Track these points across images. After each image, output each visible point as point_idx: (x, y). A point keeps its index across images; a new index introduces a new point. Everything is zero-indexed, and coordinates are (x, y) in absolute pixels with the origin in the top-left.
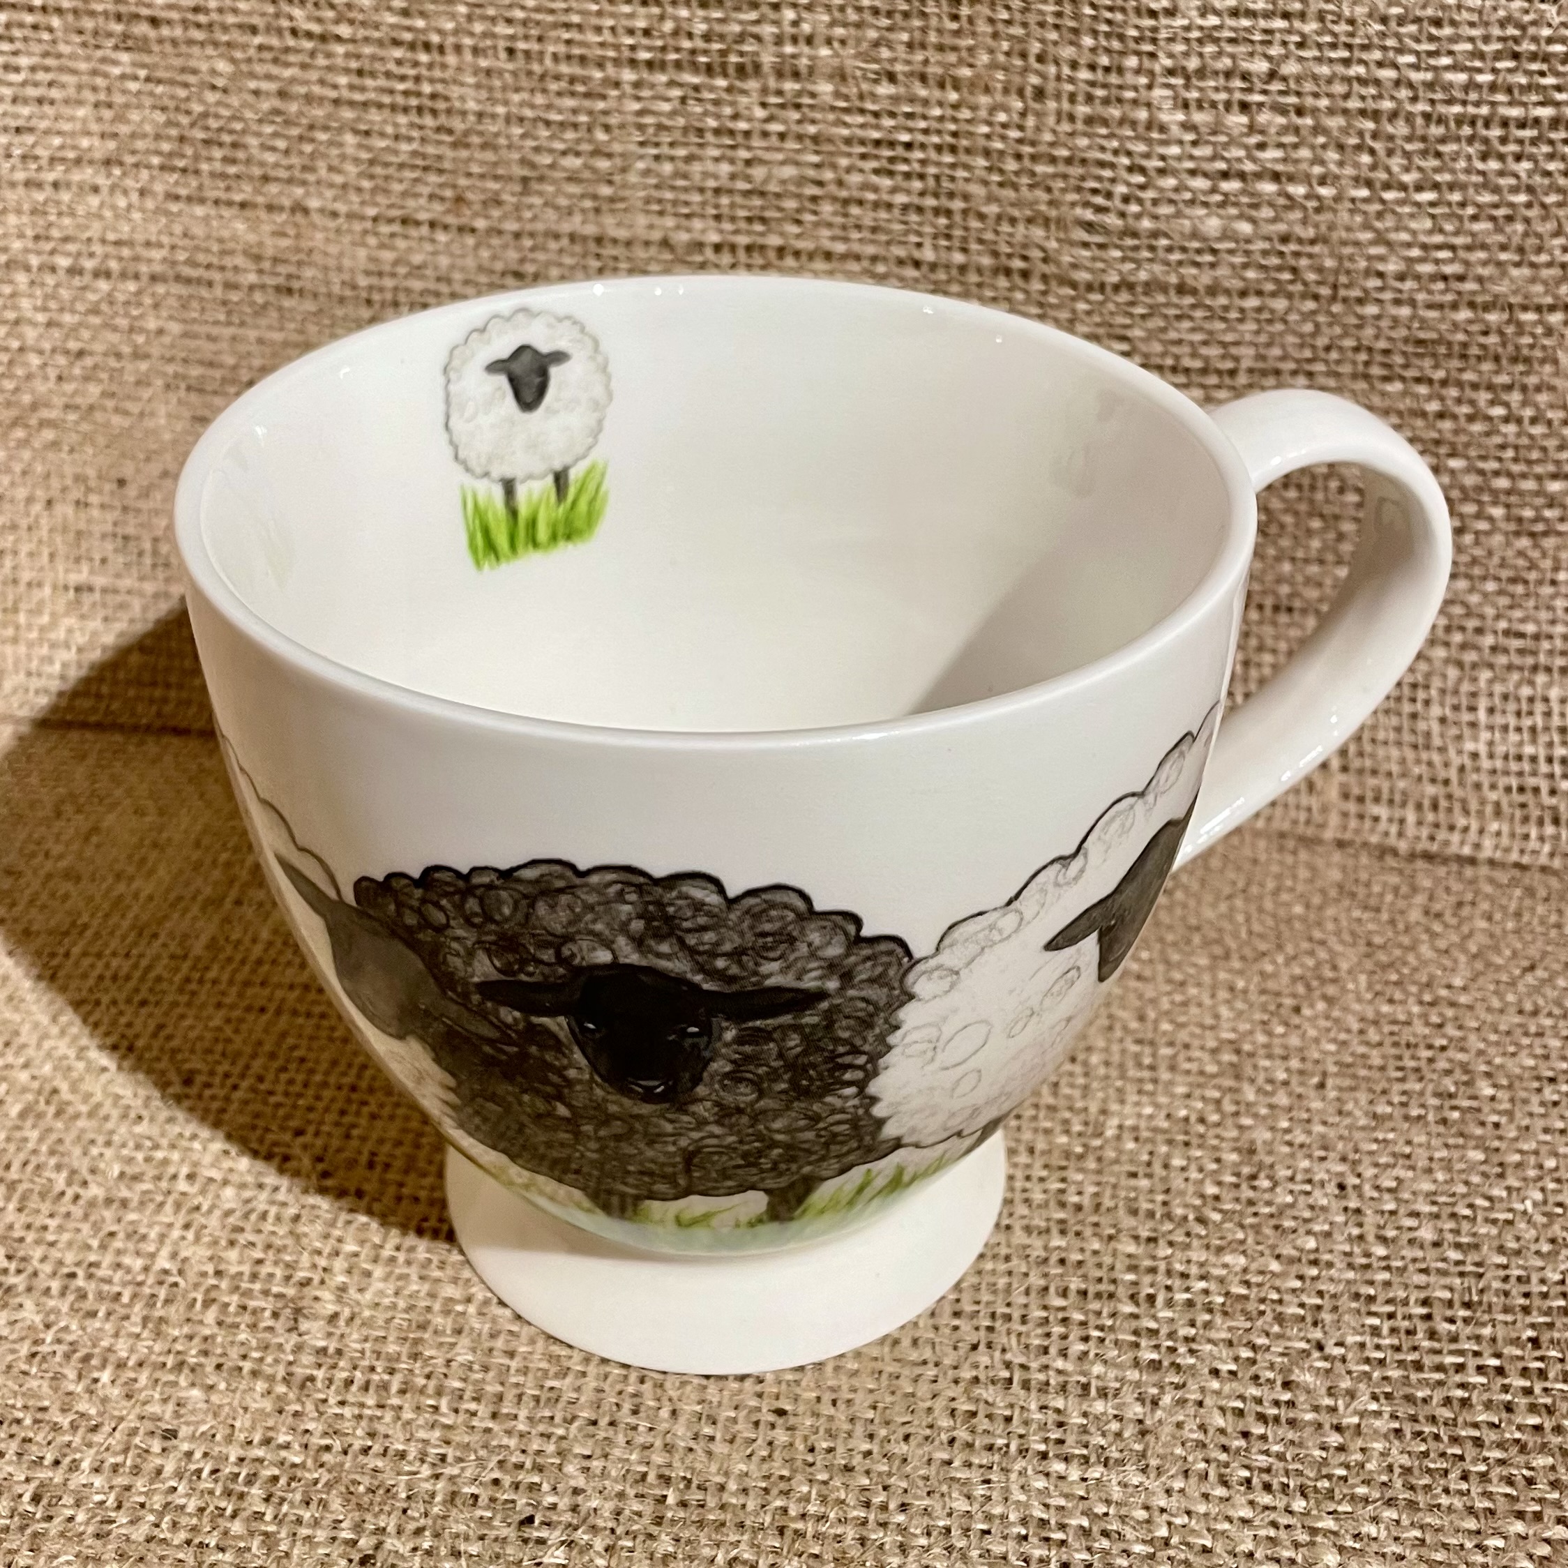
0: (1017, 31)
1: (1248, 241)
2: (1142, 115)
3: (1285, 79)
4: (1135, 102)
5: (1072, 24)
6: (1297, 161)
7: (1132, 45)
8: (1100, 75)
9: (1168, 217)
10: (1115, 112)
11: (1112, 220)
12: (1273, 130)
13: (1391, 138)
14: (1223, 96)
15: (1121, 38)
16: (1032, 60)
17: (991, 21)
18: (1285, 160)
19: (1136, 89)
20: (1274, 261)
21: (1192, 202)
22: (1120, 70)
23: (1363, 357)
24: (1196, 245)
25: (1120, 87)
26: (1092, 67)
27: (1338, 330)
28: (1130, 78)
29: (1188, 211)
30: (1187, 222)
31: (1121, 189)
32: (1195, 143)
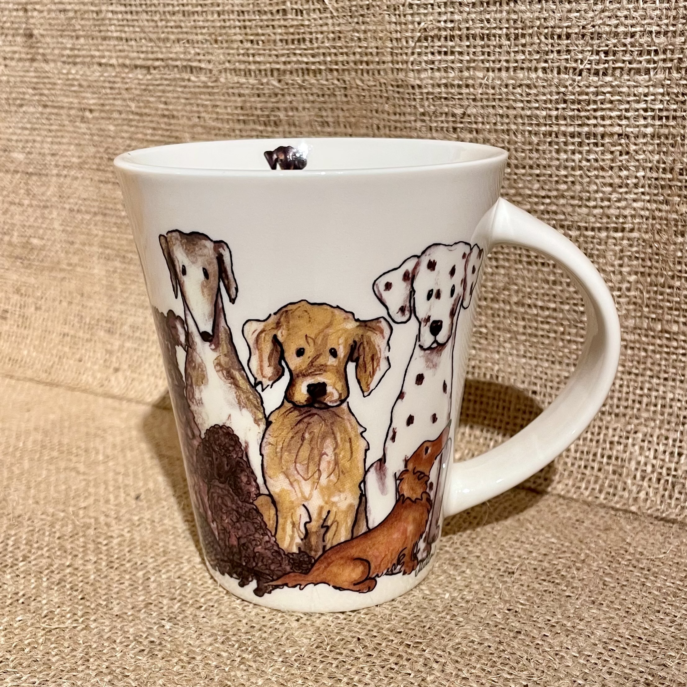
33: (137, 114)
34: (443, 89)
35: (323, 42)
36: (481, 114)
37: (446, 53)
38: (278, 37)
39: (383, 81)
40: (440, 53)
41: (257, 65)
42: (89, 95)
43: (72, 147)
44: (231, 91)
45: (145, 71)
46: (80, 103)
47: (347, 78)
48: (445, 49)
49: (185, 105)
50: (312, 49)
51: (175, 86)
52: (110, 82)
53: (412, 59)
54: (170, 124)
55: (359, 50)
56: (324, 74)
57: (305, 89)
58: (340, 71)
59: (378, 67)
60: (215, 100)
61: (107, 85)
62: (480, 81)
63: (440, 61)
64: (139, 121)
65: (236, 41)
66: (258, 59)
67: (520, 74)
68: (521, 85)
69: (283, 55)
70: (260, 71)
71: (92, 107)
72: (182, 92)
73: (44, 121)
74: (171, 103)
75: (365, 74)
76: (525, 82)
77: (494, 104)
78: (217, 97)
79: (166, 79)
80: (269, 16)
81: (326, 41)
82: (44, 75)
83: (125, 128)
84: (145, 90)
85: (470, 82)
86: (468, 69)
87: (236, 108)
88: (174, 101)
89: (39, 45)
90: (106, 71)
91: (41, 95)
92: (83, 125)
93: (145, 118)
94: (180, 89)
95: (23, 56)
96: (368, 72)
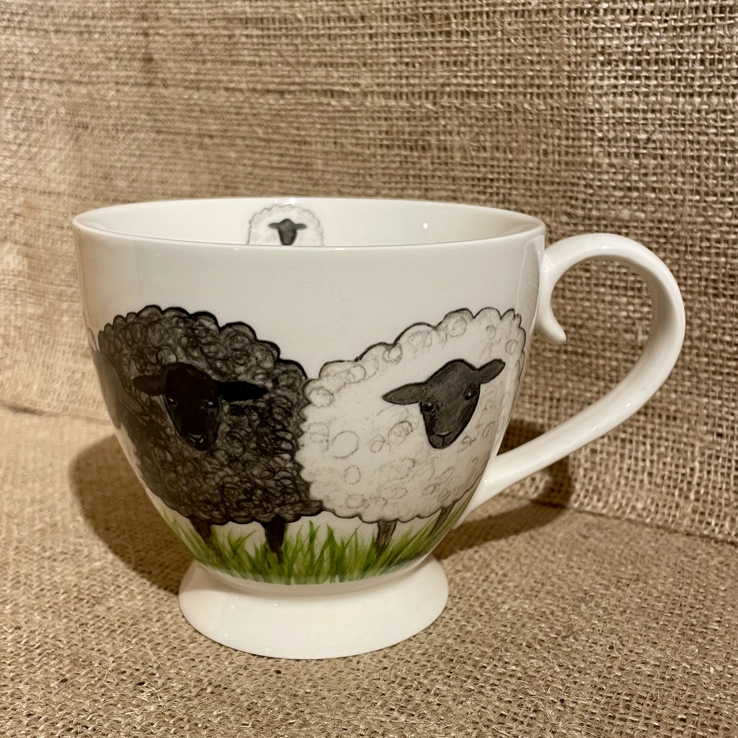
0: (535, 124)
1: (642, 222)
2: (590, 160)
3: (654, 142)
4: (586, 153)
5: (558, 119)
6: (662, 182)
7: (583, 126)
8: (570, 142)
9: (605, 210)
10: (578, 159)
11: (580, 212)
12: (651, 167)
13: (707, 169)
14: (627, 150)
15: (579, 124)
16: (542, 137)
17: (524, 120)
18: (657, 182)
19: (586, 147)
20: (656, 232)
21: (614, 203)
22: (579, 139)
23: (703, 283)
24: (617, 223)
25: (579, 147)
26: (567, 138)
27: (691, 269)
28: (583, 142)
29: (612, 207)
30: (613, 213)
31: (583, 196)
32: (615, 173)
33: (264, 140)
34: (626, 114)
35: (489, 65)
36: (668, 140)
37: (631, 78)
38: (439, 59)
39: (556, 105)
40: (624, 77)
41: (410, 88)
42: (211, 121)
43: (185, 175)
44: (376, 115)
45: (277, 96)
46: (199, 129)
47: (513, 101)
48: (629, 74)
49: (321, 130)
50: (477, 71)
51: (312, 110)
52: (236, 107)
53: (591, 82)
54: (301, 150)
55: (531, 73)
56: (486, 97)
57: (463, 112)
58: (506, 94)
59: (551, 91)
60: (357, 125)
61: (233, 110)
62: (669, 106)
63: (624, 86)
64: (265, 146)
65: (389, 63)
66: (412, 81)
67: (715, 100)
68: (715, 111)
69: (442, 77)
70: (413, 94)
71: (213, 133)
72: (319, 117)
73: (155, 148)
74: (305, 129)
75: (535, 98)
76: (720, 107)
77: (683, 129)
78: (359, 122)
79: (301, 104)
80: (430, 38)
81: (493, 62)
82: (161, 100)
83: (248, 155)
84: (276, 115)
85: (658, 107)
86: (655, 94)
87: (380, 132)
88: (308, 126)
89: (159, 70)
90: (234, 96)
91: (155, 120)
92: (201, 153)
93: (272, 144)
94: (316, 114)
95: (139, 81)
96: (538, 95)
